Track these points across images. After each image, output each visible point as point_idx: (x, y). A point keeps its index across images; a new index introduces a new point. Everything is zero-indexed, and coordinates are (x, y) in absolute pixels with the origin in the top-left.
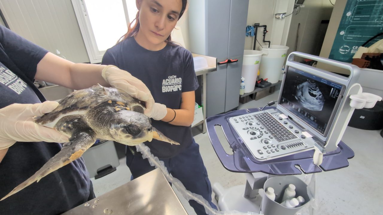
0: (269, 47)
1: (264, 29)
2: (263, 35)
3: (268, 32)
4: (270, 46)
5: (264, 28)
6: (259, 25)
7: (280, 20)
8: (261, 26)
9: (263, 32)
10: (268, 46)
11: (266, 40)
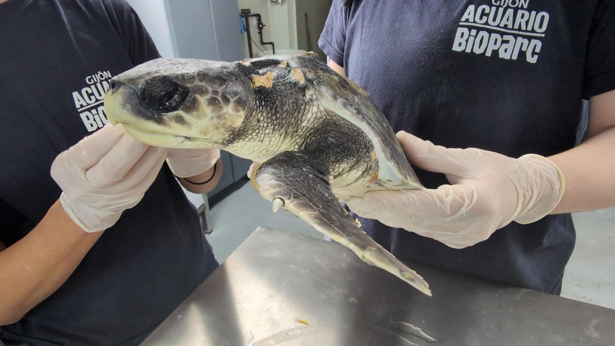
0: (274, 53)
1: (257, 22)
2: (259, 33)
3: (264, 26)
4: (275, 51)
5: (258, 20)
6: (250, 12)
7: (279, 5)
8: (253, 16)
9: (257, 27)
10: (272, 51)
11: (265, 41)
